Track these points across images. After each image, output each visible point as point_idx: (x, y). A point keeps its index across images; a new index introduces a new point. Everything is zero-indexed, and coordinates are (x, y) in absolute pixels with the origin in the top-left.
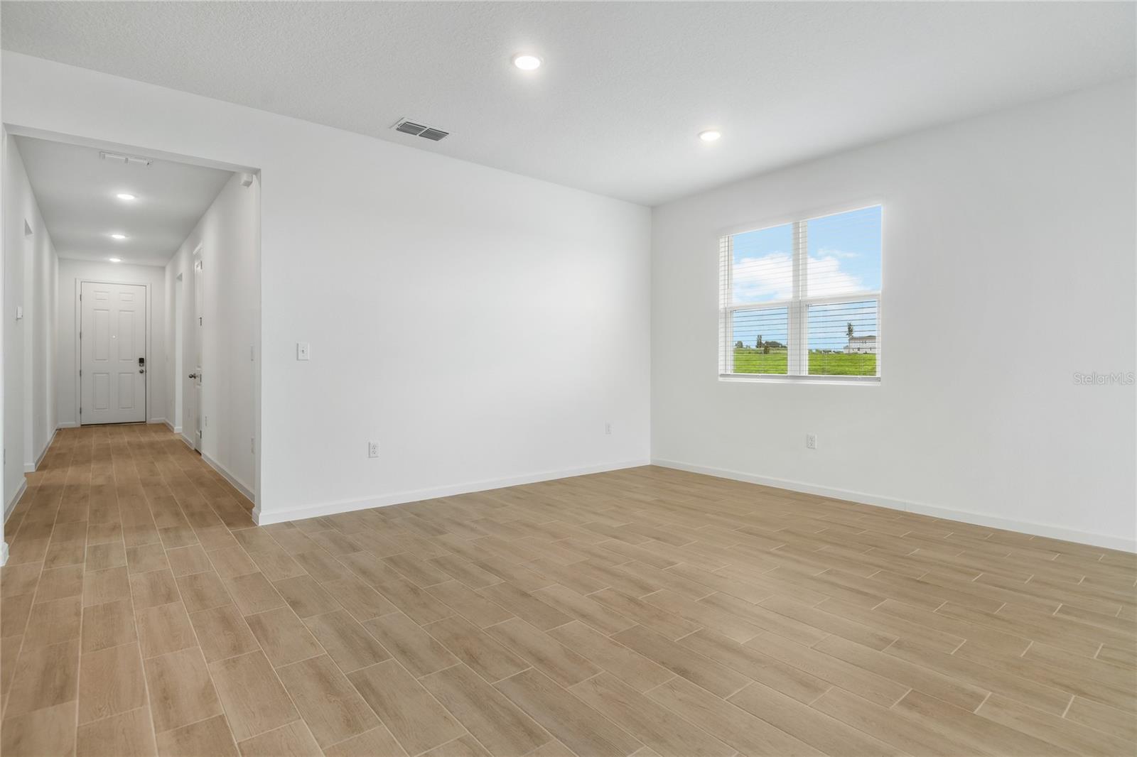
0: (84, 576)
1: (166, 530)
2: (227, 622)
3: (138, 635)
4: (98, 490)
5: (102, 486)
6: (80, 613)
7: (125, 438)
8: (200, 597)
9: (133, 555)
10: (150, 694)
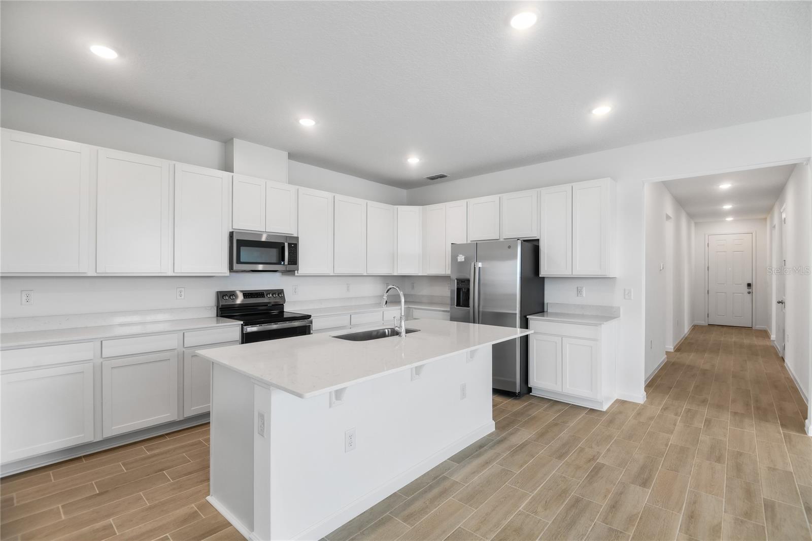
0: (677, 425)
1: (735, 413)
2: (749, 494)
3: (692, 473)
4: (704, 372)
5: (707, 370)
6: (668, 445)
7: (733, 338)
8: (738, 468)
9: (708, 422)
10: (685, 509)
